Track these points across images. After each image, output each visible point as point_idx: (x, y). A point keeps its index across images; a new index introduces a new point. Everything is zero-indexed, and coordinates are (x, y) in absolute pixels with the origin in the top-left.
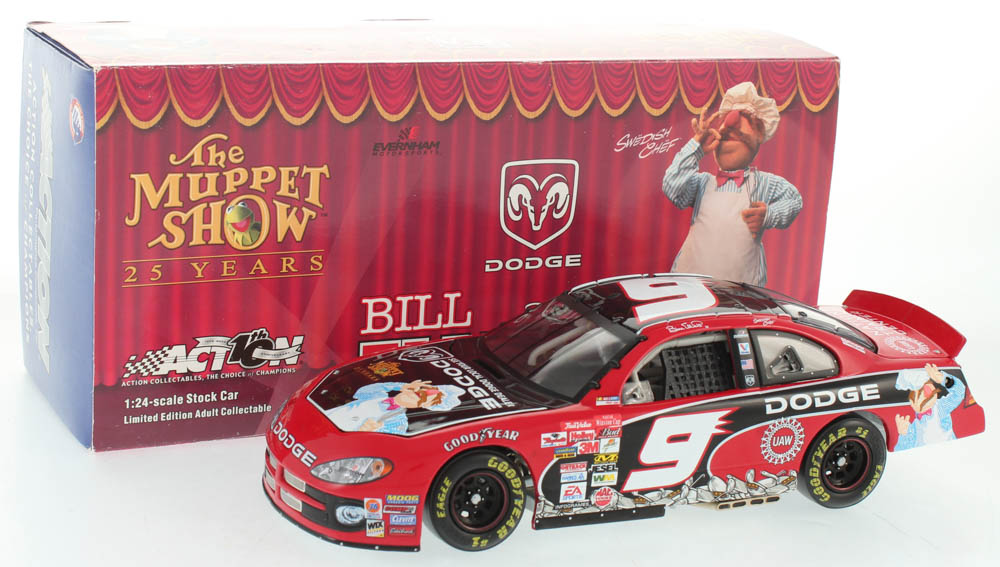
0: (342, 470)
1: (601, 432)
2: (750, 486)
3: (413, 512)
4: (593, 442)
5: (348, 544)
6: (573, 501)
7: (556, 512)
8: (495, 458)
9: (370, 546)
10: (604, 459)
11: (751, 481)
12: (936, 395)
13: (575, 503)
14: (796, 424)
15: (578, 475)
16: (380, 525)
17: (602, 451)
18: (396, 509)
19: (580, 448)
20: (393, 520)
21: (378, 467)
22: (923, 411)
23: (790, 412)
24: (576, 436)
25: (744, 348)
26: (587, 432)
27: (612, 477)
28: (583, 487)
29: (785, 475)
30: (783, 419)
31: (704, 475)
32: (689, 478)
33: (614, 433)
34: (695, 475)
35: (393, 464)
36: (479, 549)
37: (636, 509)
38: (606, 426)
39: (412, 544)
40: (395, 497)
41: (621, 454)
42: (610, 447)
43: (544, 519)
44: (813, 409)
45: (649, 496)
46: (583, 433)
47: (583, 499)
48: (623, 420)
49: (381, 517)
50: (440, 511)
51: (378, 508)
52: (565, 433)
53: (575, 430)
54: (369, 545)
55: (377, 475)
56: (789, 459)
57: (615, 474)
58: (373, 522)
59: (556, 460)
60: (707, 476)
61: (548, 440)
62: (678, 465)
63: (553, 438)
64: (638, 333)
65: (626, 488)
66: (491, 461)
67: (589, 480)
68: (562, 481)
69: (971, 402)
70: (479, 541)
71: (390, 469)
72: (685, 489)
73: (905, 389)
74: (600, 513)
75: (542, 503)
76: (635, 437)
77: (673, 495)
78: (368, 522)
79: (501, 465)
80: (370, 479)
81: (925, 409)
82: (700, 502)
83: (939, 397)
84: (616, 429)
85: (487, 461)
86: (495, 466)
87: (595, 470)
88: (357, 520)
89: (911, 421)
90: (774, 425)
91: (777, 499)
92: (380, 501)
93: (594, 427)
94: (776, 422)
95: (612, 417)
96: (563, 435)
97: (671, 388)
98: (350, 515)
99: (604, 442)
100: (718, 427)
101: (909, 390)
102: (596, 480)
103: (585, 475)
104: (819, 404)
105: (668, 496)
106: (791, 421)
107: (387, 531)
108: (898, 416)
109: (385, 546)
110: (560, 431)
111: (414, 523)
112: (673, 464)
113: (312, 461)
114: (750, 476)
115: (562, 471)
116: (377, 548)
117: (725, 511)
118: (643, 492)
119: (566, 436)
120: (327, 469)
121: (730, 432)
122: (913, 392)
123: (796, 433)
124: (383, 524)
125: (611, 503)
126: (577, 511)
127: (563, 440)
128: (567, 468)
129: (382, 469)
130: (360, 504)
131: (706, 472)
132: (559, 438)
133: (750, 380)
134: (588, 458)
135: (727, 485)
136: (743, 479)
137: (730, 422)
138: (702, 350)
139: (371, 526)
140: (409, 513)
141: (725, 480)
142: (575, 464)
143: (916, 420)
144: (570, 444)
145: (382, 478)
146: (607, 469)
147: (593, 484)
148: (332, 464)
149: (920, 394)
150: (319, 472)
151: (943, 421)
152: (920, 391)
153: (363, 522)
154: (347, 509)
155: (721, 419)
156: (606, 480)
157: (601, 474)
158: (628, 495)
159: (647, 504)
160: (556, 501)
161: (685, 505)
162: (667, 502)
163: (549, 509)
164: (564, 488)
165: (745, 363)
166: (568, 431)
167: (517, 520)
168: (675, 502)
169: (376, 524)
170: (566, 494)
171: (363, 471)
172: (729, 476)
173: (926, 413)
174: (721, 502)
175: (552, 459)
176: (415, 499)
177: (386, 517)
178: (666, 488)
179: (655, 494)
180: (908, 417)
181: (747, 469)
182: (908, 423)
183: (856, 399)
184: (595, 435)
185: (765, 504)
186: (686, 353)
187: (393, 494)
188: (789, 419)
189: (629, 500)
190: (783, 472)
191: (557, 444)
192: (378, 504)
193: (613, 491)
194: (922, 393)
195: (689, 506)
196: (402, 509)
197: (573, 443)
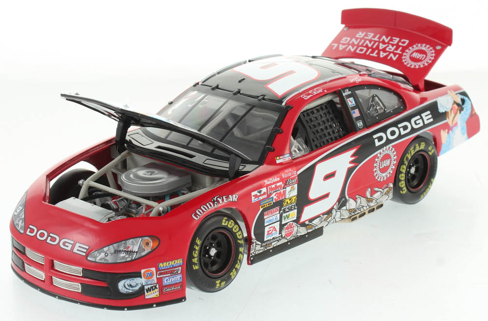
0: (117, 252)
1: (286, 183)
2: (369, 201)
3: (179, 272)
4: (282, 191)
5: (130, 308)
6: (272, 238)
7: (262, 248)
8: (226, 218)
9: (150, 306)
10: (289, 202)
11: (369, 197)
12: (459, 112)
13: (273, 238)
14: (392, 149)
15: (274, 217)
16: (156, 288)
17: (287, 197)
18: (166, 273)
19: (275, 197)
20: (166, 282)
21: (147, 244)
22: (453, 125)
23: (389, 142)
24: (272, 189)
25: (351, 102)
26: (278, 184)
27: (293, 214)
28: (277, 225)
29: (387, 187)
30: (385, 148)
31: (344, 199)
32: (335, 204)
33: (293, 181)
34: (339, 200)
35: (158, 239)
36: (220, 289)
37: (308, 233)
38: (289, 177)
39: (181, 297)
40: (165, 264)
41: (298, 196)
42: (292, 192)
43: (256, 255)
44: (400, 137)
45: (315, 222)
46: (276, 186)
47: (278, 235)
48: (297, 171)
49: (156, 282)
50: (195, 264)
51: (152, 275)
52: (265, 188)
53: (271, 184)
54: (148, 305)
55: (148, 250)
56: (388, 176)
57: (295, 211)
58: (149, 286)
59: (261, 209)
60: (346, 199)
61: (256, 196)
62: (330, 195)
63: (258, 194)
64: (284, 104)
65: (302, 220)
66: (224, 221)
67: (281, 220)
68: (265, 225)
69: (474, 113)
70: (220, 283)
71: (157, 244)
72: (334, 212)
73: (444, 111)
74: (288, 242)
75: (255, 244)
76: (305, 181)
77: (328, 218)
78: (146, 287)
79: (230, 223)
80: (143, 254)
81: (454, 123)
82: (343, 219)
83: (460, 113)
84: (294, 178)
85: (221, 222)
86: (226, 224)
87: (284, 212)
88: (137, 288)
89: (448, 133)
90: (380, 154)
91: (382, 205)
92: (153, 269)
93: (282, 180)
94: (381, 151)
95: (290, 170)
96: (264, 190)
97: (313, 141)
98: (131, 286)
99: (288, 189)
100: (351, 162)
101: (446, 112)
102: (285, 219)
103: (278, 216)
104: (403, 132)
105: (325, 220)
106: (389, 148)
107: (161, 291)
108: (442, 131)
109: (160, 303)
110: (262, 188)
111: (181, 280)
112: (327, 196)
113: (85, 251)
114: (368, 194)
115: (265, 217)
116: (155, 306)
117: (355, 222)
118: (311, 220)
119: (266, 191)
120: (103, 255)
121: (357, 164)
122: (448, 112)
123: (392, 156)
124: (157, 286)
125: (294, 233)
126: (275, 244)
127: (264, 194)
128: (268, 214)
129: (151, 244)
130: (139, 275)
131: (345, 197)
132: (262, 193)
133: (360, 124)
134: (279, 204)
135: (356, 202)
136: (365, 197)
137: (357, 157)
138: (322, 109)
139: (148, 290)
140: (177, 274)
141: (355, 199)
142: (272, 210)
143: (450, 131)
144: (269, 196)
145: (153, 251)
146: (291, 210)
147: (283, 222)
148: (106, 249)
149: (451, 113)
150: (96, 257)
151: (462, 129)
152: (451, 110)
153: (142, 288)
154: (127, 282)
155: (352, 156)
156: (290, 217)
157: (287, 214)
158: (303, 225)
159: (314, 229)
160: (262, 241)
161: (335, 224)
162: (324, 224)
163: (258, 247)
164: (267, 229)
165: (354, 113)
166: (267, 186)
167: (241, 262)
168: (329, 223)
169: (152, 287)
170: (268, 234)
171: (136, 249)
172: (357, 196)
173: (454, 126)
174: (354, 216)
175: (259, 209)
176: (179, 262)
177: (160, 281)
178: (323, 214)
179: (318, 220)
180: (447, 130)
181: (366, 189)
182: (447, 134)
183: (422, 124)
184: (283, 186)
185: (376, 211)
186: (313, 113)
187: (163, 262)
188: (388, 147)
189: (304, 228)
190: (386, 185)
191: (261, 198)
192: (153, 272)
193: (295, 224)
194: (452, 111)
195: (336, 223)
196: (172, 272)
197: (271, 194)
